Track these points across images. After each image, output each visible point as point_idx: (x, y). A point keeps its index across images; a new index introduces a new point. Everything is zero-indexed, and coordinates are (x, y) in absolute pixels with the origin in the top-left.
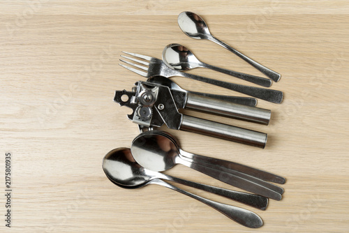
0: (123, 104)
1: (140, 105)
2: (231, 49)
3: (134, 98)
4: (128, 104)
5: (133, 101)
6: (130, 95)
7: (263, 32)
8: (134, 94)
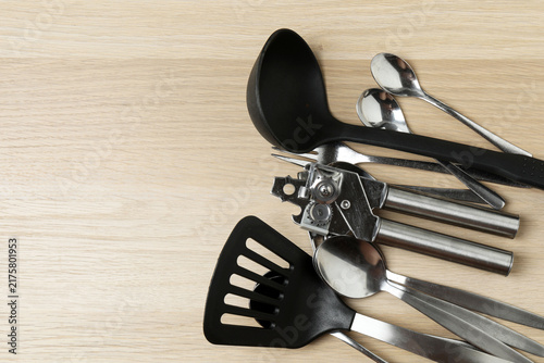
0: (286, 198)
1: (313, 201)
2: (451, 111)
3: (303, 190)
4: (293, 199)
5: (302, 195)
6: (298, 184)
7: (503, 86)
8: (303, 183)
